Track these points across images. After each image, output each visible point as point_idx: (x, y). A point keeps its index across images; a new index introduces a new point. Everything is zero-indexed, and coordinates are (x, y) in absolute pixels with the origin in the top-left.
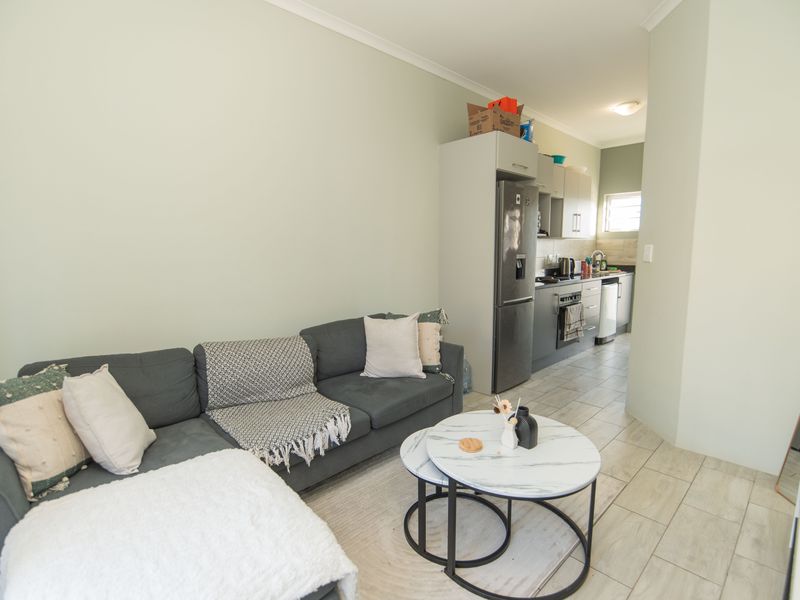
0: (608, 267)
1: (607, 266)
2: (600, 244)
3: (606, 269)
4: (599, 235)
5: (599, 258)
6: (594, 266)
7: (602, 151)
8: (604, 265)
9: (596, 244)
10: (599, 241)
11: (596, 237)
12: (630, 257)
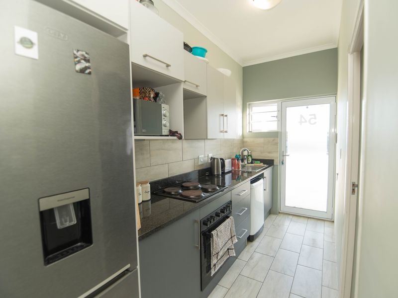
0: (254, 160)
1: (252, 159)
2: (246, 142)
3: (252, 163)
4: (245, 134)
5: (245, 153)
6: (242, 161)
7: (244, 69)
8: (250, 159)
9: (243, 142)
10: (245, 140)
11: (243, 136)
12: (269, 153)
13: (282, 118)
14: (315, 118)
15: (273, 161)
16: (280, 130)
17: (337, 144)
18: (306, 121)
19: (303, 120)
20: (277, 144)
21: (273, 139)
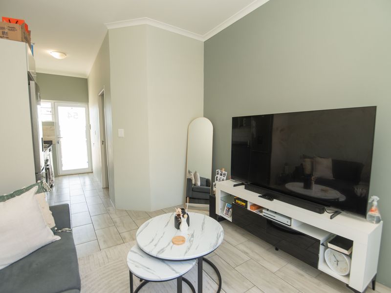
13: (55, 113)
14: (77, 115)
15: (52, 141)
16: (54, 121)
17: (91, 130)
18: (71, 117)
19: (70, 116)
20: (53, 130)
21: (49, 127)
